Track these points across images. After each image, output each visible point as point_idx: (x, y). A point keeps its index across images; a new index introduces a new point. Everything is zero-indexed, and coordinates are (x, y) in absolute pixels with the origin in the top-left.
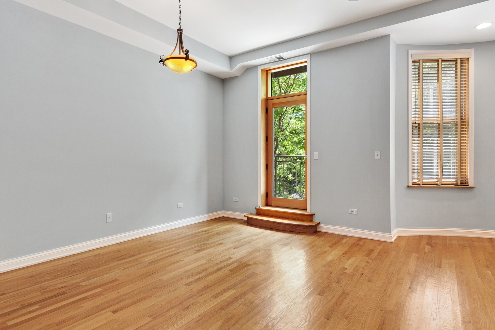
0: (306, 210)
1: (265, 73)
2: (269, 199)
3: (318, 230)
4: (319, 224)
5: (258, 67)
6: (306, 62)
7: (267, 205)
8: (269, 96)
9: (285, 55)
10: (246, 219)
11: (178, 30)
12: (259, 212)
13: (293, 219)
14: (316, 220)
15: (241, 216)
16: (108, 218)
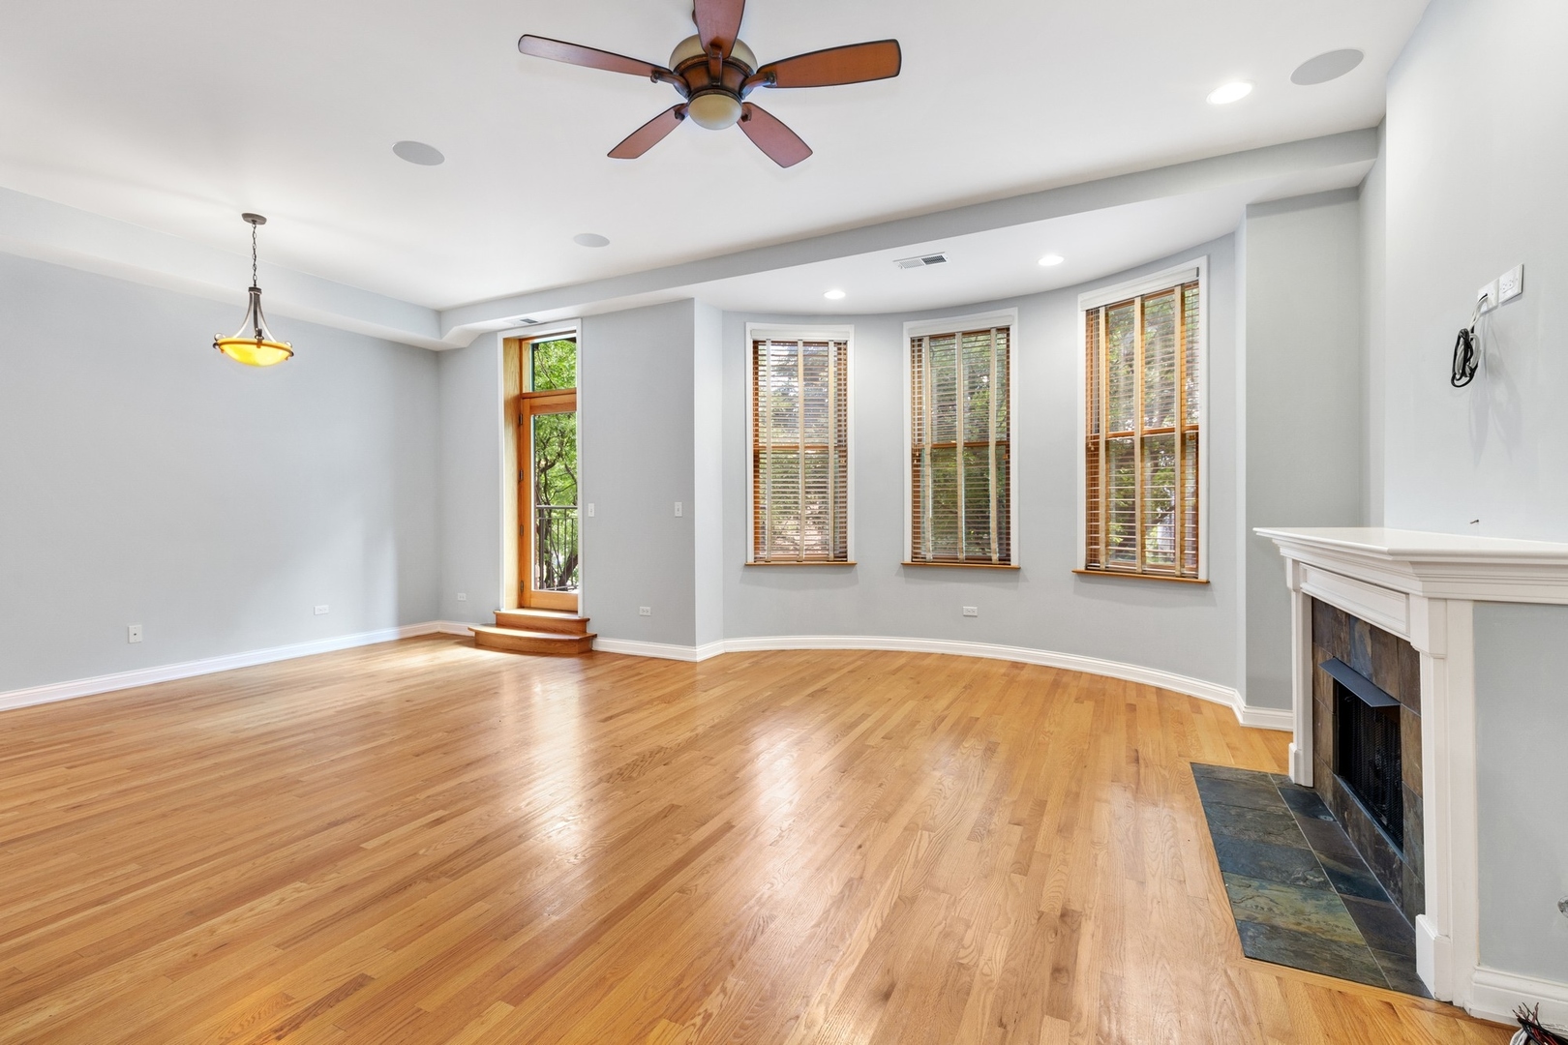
0: (576, 612)
1: (516, 346)
2: (527, 595)
3: (595, 648)
4: (595, 636)
5: (499, 333)
6: (574, 331)
7: (521, 606)
8: (527, 388)
9: (537, 316)
10: (473, 634)
11: (251, 289)
12: (502, 621)
13: (555, 631)
14: (591, 630)
15: (463, 629)
16: (131, 634)
